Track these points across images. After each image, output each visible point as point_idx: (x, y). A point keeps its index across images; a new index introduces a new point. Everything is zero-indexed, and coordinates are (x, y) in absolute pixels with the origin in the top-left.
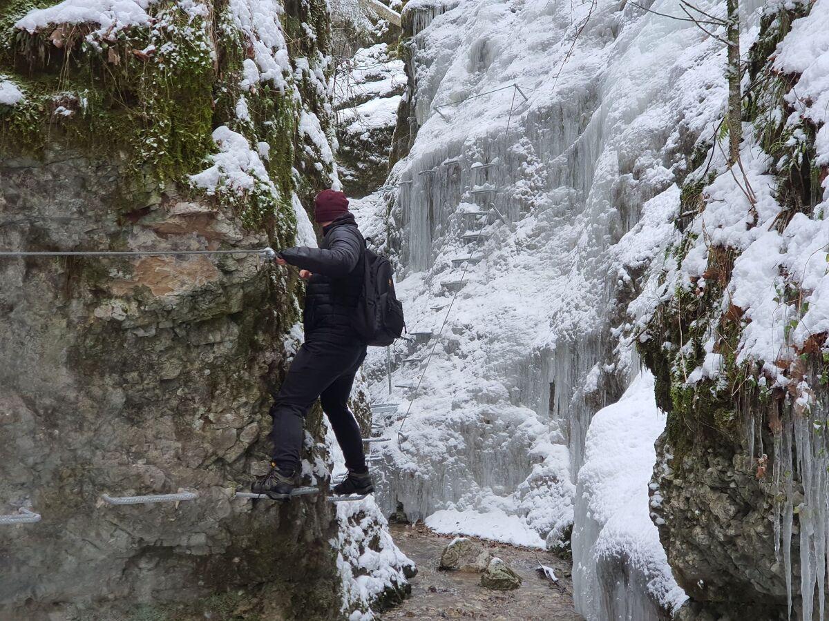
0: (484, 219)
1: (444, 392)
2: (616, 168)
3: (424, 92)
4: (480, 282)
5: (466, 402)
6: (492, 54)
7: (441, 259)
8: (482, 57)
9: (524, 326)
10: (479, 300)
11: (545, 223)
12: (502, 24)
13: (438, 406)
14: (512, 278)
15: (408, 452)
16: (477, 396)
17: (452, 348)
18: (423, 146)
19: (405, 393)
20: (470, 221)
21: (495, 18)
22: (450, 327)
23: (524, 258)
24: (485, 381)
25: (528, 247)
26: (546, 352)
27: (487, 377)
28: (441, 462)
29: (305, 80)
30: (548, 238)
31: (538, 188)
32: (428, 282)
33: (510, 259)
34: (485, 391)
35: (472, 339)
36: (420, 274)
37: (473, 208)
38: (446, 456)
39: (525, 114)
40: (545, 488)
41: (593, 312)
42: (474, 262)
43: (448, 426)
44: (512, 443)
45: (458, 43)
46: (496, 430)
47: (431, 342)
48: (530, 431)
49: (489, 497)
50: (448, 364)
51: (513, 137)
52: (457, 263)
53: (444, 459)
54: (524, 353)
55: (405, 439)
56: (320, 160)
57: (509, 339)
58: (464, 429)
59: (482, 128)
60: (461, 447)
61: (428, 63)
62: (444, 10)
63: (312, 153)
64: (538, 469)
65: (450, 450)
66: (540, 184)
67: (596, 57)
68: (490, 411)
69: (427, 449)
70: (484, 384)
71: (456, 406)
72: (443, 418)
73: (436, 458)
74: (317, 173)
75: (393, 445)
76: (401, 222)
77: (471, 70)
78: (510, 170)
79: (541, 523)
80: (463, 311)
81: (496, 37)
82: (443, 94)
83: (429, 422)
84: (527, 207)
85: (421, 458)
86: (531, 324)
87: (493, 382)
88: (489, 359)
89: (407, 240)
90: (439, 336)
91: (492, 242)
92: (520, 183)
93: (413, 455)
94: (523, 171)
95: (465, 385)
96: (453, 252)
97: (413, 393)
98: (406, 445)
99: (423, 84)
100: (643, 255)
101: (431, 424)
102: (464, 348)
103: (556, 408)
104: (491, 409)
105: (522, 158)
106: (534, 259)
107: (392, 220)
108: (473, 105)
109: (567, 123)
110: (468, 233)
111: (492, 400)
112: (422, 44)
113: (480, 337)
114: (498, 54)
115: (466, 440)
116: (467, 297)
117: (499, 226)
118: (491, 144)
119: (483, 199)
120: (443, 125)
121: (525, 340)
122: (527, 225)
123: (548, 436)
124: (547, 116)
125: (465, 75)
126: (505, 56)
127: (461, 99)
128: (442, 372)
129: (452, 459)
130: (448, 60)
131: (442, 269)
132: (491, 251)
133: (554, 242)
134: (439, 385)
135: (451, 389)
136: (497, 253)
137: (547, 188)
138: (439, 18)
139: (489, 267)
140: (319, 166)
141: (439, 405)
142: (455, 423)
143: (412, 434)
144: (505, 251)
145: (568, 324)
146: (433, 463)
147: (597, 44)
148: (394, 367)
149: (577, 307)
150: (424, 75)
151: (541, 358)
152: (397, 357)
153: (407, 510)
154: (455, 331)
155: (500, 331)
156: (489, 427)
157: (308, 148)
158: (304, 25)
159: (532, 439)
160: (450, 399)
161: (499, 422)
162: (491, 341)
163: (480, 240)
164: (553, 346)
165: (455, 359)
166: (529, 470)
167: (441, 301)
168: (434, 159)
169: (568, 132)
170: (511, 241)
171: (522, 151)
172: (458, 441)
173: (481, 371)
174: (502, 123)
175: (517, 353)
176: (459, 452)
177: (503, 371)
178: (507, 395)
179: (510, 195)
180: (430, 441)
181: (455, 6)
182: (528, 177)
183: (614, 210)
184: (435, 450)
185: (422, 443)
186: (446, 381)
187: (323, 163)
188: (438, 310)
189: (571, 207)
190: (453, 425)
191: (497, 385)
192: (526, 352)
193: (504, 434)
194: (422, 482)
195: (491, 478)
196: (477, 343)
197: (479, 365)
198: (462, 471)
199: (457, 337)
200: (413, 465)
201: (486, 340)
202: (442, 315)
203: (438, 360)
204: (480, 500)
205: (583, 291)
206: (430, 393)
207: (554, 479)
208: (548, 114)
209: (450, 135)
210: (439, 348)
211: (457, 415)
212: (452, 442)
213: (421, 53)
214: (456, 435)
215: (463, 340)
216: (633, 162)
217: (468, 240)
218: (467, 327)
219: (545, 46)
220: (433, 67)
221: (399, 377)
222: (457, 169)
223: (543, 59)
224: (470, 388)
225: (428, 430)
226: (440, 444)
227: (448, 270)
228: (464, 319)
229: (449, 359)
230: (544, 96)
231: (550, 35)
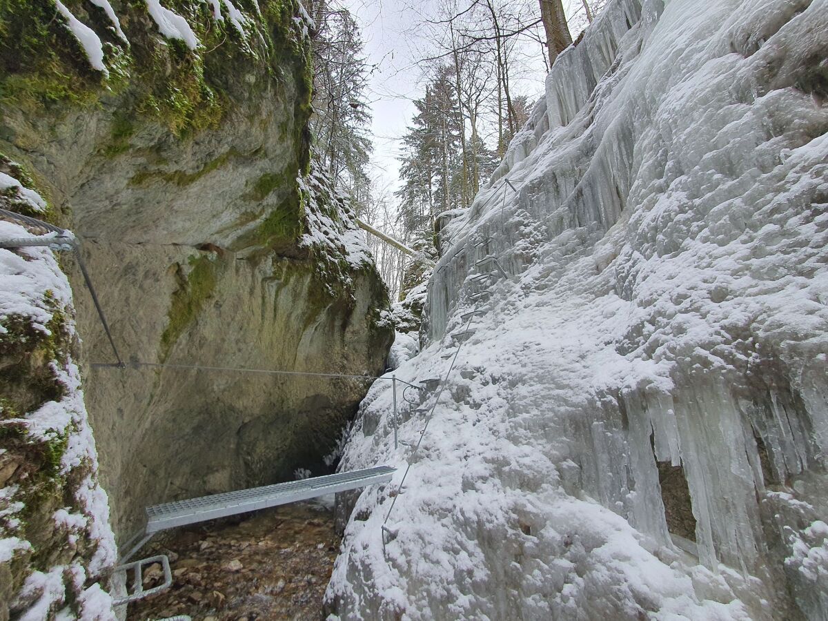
0: (487, 281)
1: (452, 456)
4: (489, 329)
5: (484, 479)
7: (452, 322)
9: (561, 361)
10: (490, 342)
11: (553, 264)
13: (442, 480)
14: (525, 316)
15: (395, 563)
16: (500, 470)
17: (461, 395)
19: (406, 452)
20: (476, 286)
22: (459, 372)
23: (534, 298)
24: (512, 447)
25: (537, 288)
26: (644, 396)
27: (515, 440)
28: (445, 602)
30: (559, 276)
31: (538, 241)
32: (442, 341)
33: (518, 303)
34: (514, 465)
35: (485, 384)
36: (437, 338)
37: (478, 277)
38: (454, 590)
42: (482, 314)
43: (456, 521)
44: (589, 593)
46: (545, 551)
47: (438, 389)
48: (634, 577)
50: (457, 415)
51: (508, 215)
52: (466, 317)
53: (450, 598)
54: (575, 400)
55: (393, 536)
57: (541, 379)
58: (486, 538)
60: (481, 574)
62: (456, 216)
65: (460, 576)
66: (540, 237)
68: (529, 508)
69: (423, 566)
70: (510, 450)
71: (468, 485)
72: (449, 505)
73: (438, 592)
75: (375, 545)
76: (428, 311)
78: (509, 237)
80: (473, 354)
83: (429, 508)
84: (529, 260)
86: (574, 356)
87: (526, 449)
88: (513, 411)
90: (448, 382)
91: (497, 296)
92: (519, 242)
93: (401, 573)
94: (521, 233)
95: (481, 449)
97: (414, 455)
98: (393, 549)
101: (431, 513)
102: (476, 396)
104: (532, 503)
105: (520, 223)
106: (549, 296)
109: (562, 181)
110: (475, 295)
111: (529, 483)
112: (445, 233)
113: (495, 381)
115: (489, 562)
116: (476, 342)
117: (503, 282)
119: (484, 268)
121: (571, 379)
122: (534, 271)
124: (540, 184)
128: (450, 425)
129: (464, 600)
132: (497, 302)
133: (570, 276)
134: (445, 444)
135: (461, 452)
136: (502, 303)
137: (550, 237)
139: (496, 315)
142: (467, 522)
143: (404, 528)
144: (512, 298)
146: (432, 601)
148: (408, 416)
152: (411, 406)
154: (464, 375)
155: (524, 371)
156: (530, 542)
160: (459, 469)
161: (550, 533)
162: (513, 384)
163: (485, 298)
164: (666, 385)
165: (466, 409)
167: (451, 351)
168: (448, 259)
169: (563, 188)
170: (517, 289)
171: (518, 220)
172: (472, 559)
173: (502, 428)
175: (563, 400)
176: (477, 587)
177: (542, 429)
178: (555, 475)
179: (511, 255)
180: (428, 550)
181: (462, 214)
182: (523, 236)
184: (435, 571)
185: (415, 549)
186: (455, 439)
188: (447, 358)
190: (462, 524)
191: (533, 456)
192: (582, 398)
193: (564, 563)
196: (491, 389)
197: (498, 419)
199: (467, 381)
200: (399, 597)
201: (505, 384)
202: (450, 360)
203: (445, 410)
206: (434, 455)
208: (540, 182)
210: (446, 395)
211: (469, 503)
212: (464, 561)
213: (444, 237)
214: (471, 545)
215: (474, 385)
217: (475, 301)
218: (478, 370)
222: (463, 257)
224: (489, 455)
225: (427, 524)
226: (444, 557)
227: (458, 326)
228: (475, 362)
229: (457, 409)
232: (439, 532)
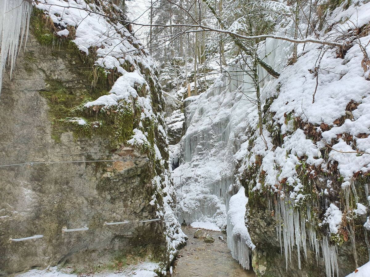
0: (203, 149)
2: (234, 136)
3: (188, 120)
4: (202, 164)
5: (200, 194)
6: (204, 111)
7: (193, 159)
8: (202, 112)
9: (213, 175)
10: (202, 169)
11: (217, 150)
12: (206, 104)
14: (210, 163)
15: (186, 207)
16: (202, 192)
17: (196, 180)
18: (188, 132)
19: (185, 192)
20: (200, 150)
21: (205, 103)
23: (213, 158)
25: (214, 155)
26: (219, 181)
28: (194, 209)
29: (159, 118)
30: (218, 153)
31: (216, 142)
32: (190, 164)
33: (209, 159)
34: (204, 191)
35: (201, 178)
36: (188, 163)
37: (200, 147)
39: (212, 124)
40: (220, 216)
41: (230, 171)
42: (201, 159)
43: (196, 200)
44: (211, 204)
45: (196, 109)
46: (207, 201)
47: (191, 179)
48: (216, 201)
49: (206, 218)
50: (195, 184)
51: (210, 130)
52: (197, 160)
53: (195, 209)
55: (185, 204)
56: (163, 136)
57: (210, 178)
58: (200, 201)
59: (202, 128)
60: (199, 205)
61: (189, 113)
62: (193, 101)
63: (161, 135)
64: (218, 211)
65: (196, 206)
66: (216, 140)
67: (228, 111)
69: (191, 206)
70: (204, 189)
71: (197, 195)
72: (194, 198)
74: (162, 139)
75: (182, 205)
76: (184, 150)
77: (199, 115)
78: (209, 137)
79: (219, 225)
80: (199, 171)
81: (205, 107)
82: (193, 120)
83: (191, 199)
84: (213, 146)
85: (189, 208)
86: (215, 174)
88: (205, 183)
89: (185, 155)
90: (193, 177)
91: (205, 155)
92: (211, 140)
93: (187, 208)
94: (212, 138)
95: (200, 190)
96: (196, 157)
97: (187, 192)
98: (185, 205)
99: (188, 118)
100: (241, 157)
102: (199, 180)
103: (222, 195)
104: (206, 195)
105: (212, 134)
106: (215, 158)
107: (181, 150)
108: (200, 122)
109: (222, 126)
110: (199, 152)
111: (206, 193)
112: (188, 109)
113: (203, 178)
114: (205, 111)
116: (199, 168)
117: (207, 151)
118: (204, 131)
119: (203, 144)
120: (193, 127)
121: (214, 178)
122: (213, 150)
123: (220, 202)
124: (217, 125)
125: (198, 116)
126: (207, 111)
127: (197, 121)
128: (194, 186)
129: (197, 209)
130: (194, 112)
131: (193, 161)
132: (205, 157)
133: (220, 154)
134: (193, 190)
135: (196, 191)
136: (206, 157)
137: (218, 142)
138: (192, 103)
139: (204, 161)
140: (163, 137)
141: (193, 195)
142: (197, 199)
143: (187, 202)
144: (208, 157)
145: (224, 174)
146: (192, 210)
147: (228, 108)
148: (182, 185)
149: (226, 170)
150: (188, 116)
151: (218, 182)
152: (183, 183)
153: (186, 222)
154: (197, 176)
155: (207, 176)
156: (206, 200)
157: (160, 133)
158: (159, 105)
159: (216, 203)
160: (196, 193)
161: (208, 199)
162: (206, 179)
163: (202, 154)
164: (220, 180)
165: (197, 183)
166: (216, 211)
167: (194, 169)
168: (191, 135)
169: (222, 128)
170: (210, 154)
171: (212, 133)
172: (198, 204)
173: (203, 186)
174: (207, 127)
175: (212, 181)
176: (198, 207)
177: (209, 186)
178: (210, 192)
179: (209, 143)
180: (191, 204)
181: (195, 100)
182: (213, 139)
183: (234, 146)
185: (189, 204)
186: (195, 189)
187: (164, 137)
188: (193, 171)
189: (224, 146)
190: (197, 200)
191: (207, 190)
192: (214, 181)
193: (210, 202)
194: (190, 215)
195: (207, 213)
198: (199, 211)
199: (197, 178)
200: (187, 210)
202: (193, 172)
203: (193, 183)
204: (204, 219)
205: (227, 166)
206: (191, 192)
207: (222, 213)
208: (217, 124)
209: (195, 130)
210: (193, 180)
211: (198, 197)
212: (197, 204)
213: (188, 111)
214: (198, 202)
215: (199, 178)
216: (238, 135)
217: (200, 154)
218: (200, 175)
219: (216, 109)
220: (190, 114)
221: (184, 188)
222: (196, 137)
223: (216, 112)
225: (191, 201)
226: (194, 205)
227: (195, 161)
228: (199, 173)
230: (217, 120)
231: (217, 106)
232: (193, 202)
